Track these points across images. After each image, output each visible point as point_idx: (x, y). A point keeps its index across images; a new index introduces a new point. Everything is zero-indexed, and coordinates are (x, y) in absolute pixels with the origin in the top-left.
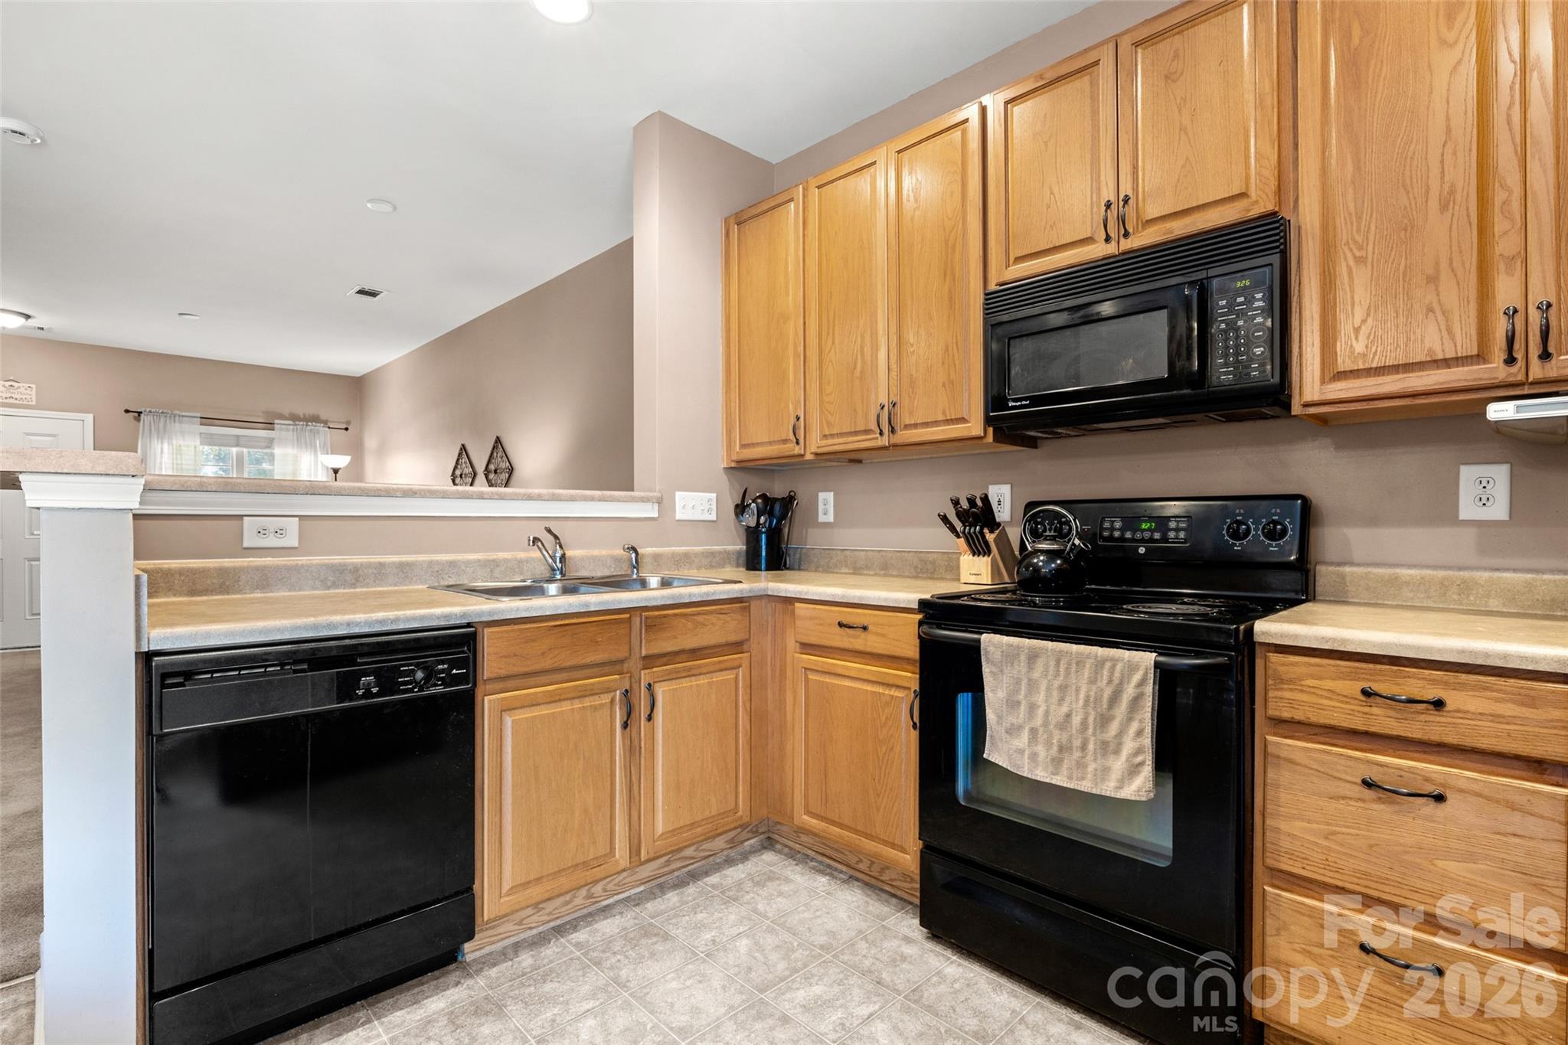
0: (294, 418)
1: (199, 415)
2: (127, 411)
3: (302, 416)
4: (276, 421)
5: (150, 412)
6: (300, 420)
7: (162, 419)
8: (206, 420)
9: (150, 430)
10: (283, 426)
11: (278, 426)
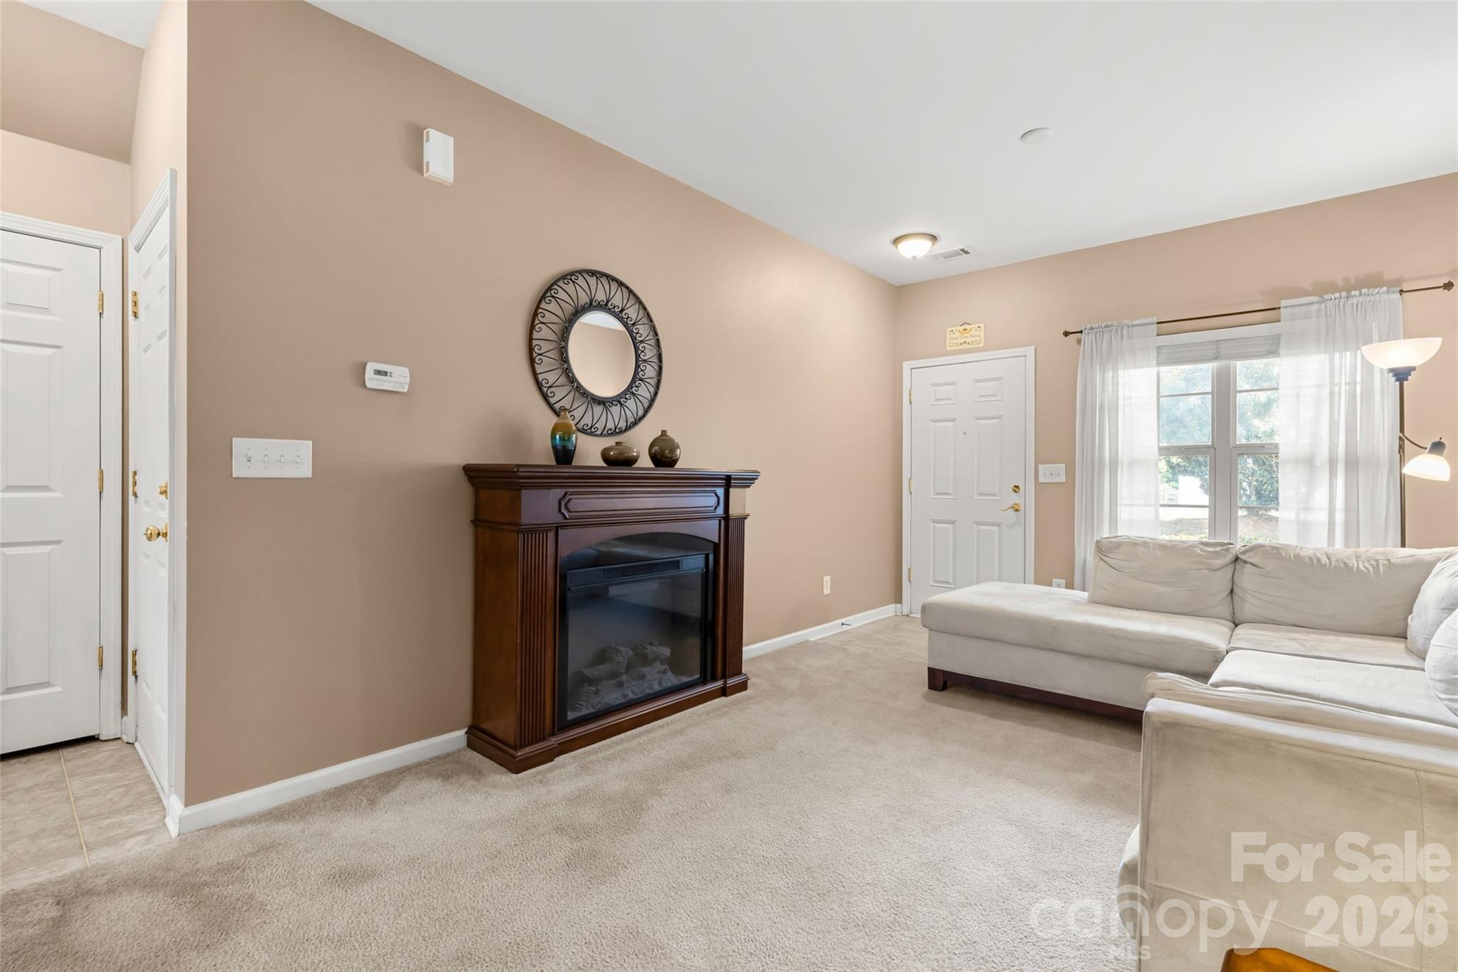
0: (1322, 289)
1: (1155, 320)
2: (1066, 334)
3: (1340, 283)
4: (1283, 303)
5: (1092, 328)
6: (1333, 288)
7: (1106, 336)
8: (1166, 325)
9: (1092, 356)
10: (1297, 310)
11: (1288, 311)
